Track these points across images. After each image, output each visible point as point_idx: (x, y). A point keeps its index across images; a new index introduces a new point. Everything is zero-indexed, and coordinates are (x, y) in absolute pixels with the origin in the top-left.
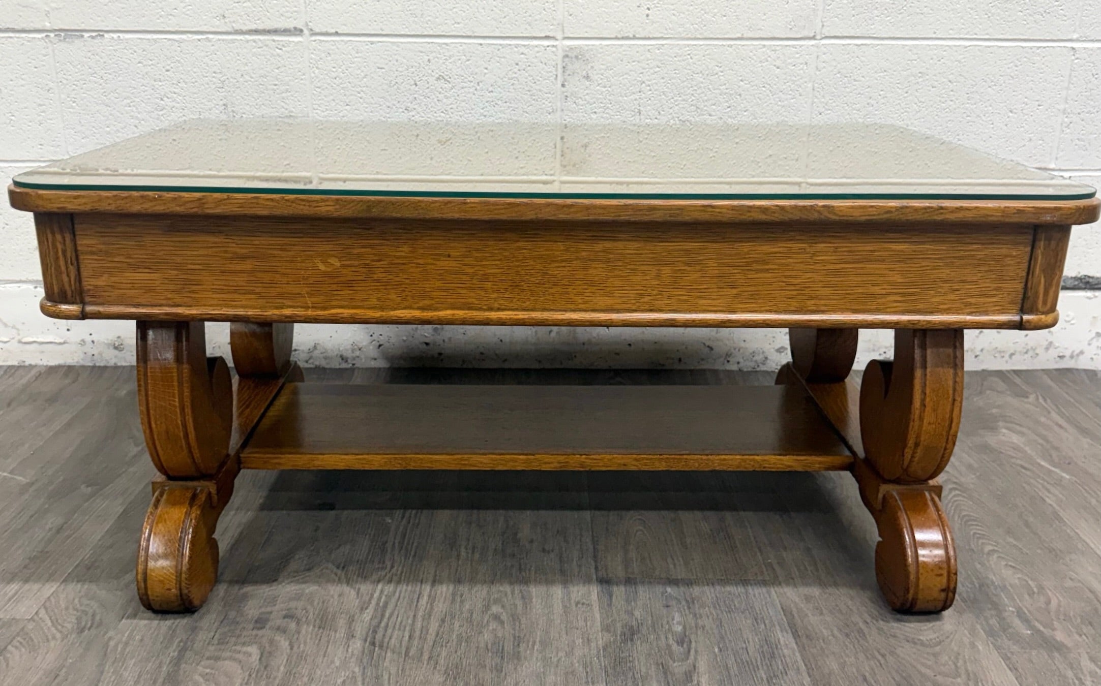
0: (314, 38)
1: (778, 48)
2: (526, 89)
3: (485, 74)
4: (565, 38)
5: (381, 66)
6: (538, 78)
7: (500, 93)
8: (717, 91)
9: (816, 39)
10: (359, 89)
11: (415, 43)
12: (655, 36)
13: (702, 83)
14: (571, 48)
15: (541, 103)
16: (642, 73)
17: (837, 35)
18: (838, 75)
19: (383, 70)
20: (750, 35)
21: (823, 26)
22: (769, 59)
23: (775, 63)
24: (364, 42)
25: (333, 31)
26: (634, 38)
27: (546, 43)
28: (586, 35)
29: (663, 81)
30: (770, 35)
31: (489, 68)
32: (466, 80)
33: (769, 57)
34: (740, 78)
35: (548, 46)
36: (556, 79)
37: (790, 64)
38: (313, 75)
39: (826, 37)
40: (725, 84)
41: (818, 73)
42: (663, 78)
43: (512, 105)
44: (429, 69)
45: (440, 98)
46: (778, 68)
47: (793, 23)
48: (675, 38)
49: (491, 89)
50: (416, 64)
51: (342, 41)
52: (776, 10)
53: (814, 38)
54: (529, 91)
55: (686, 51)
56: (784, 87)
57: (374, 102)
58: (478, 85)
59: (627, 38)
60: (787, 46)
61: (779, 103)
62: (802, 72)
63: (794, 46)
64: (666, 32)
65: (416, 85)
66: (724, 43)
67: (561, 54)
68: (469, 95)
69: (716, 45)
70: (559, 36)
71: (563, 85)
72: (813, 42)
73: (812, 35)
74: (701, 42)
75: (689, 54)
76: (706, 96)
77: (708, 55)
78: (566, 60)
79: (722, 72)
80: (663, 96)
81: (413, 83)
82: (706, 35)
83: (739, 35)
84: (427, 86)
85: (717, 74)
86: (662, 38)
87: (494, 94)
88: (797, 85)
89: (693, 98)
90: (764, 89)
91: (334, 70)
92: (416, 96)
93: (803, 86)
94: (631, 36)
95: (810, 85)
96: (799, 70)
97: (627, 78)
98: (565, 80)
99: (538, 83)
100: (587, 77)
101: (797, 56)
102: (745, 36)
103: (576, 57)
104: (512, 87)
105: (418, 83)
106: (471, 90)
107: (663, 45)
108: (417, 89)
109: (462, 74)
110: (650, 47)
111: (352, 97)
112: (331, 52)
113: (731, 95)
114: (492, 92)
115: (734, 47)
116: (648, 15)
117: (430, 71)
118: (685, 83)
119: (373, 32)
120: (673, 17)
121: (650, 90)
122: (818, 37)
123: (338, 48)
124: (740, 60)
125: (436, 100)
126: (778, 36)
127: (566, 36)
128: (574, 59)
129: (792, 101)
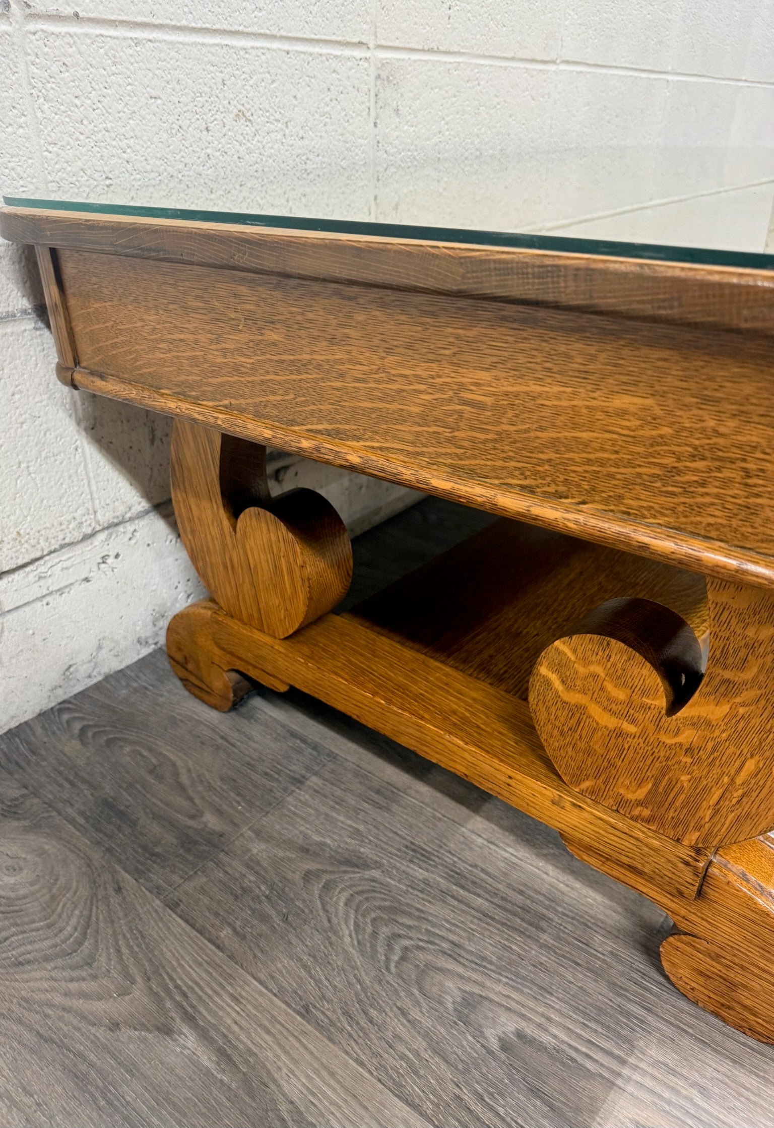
0: (32, 26)
2: (339, 131)
3: (295, 106)
5: (154, 95)
6: (351, 112)
7: (312, 140)
10: (123, 144)
11: (203, 45)
14: (384, 64)
15: (353, 154)
19: (159, 101)
21: (562, 46)
24: (125, 39)
25: (69, 11)
27: (358, 53)
28: (397, 44)
31: (299, 96)
32: (272, 118)
36: (369, 114)
38: (39, 115)
43: (326, 160)
44: (225, 98)
45: (241, 154)
47: (546, 42)
49: (301, 133)
50: (206, 89)
51: (87, 35)
54: (342, 135)
57: (149, 168)
58: (287, 127)
65: (207, 130)
67: (373, 72)
68: (276, 147)
70: (372, 43)
71: (375, 124)
78: (379, 82)
81: (204, 126)
84: (224, 130)
87: (306, 142)
91: (77, 102)
92: (209, 151)
99: (351, 121)
104: (324, 129)
105: (211, 126)
106: (279, 137)
107: (459, 63)
108: (209, 139)
109: (267, 107)
111: (115, 160)
112: (68, 61)
114: (302, 138)
117: (226, 102)
119: (139, 19)
123: (80, 53)
125: (235, 157)
127: (379, 43)
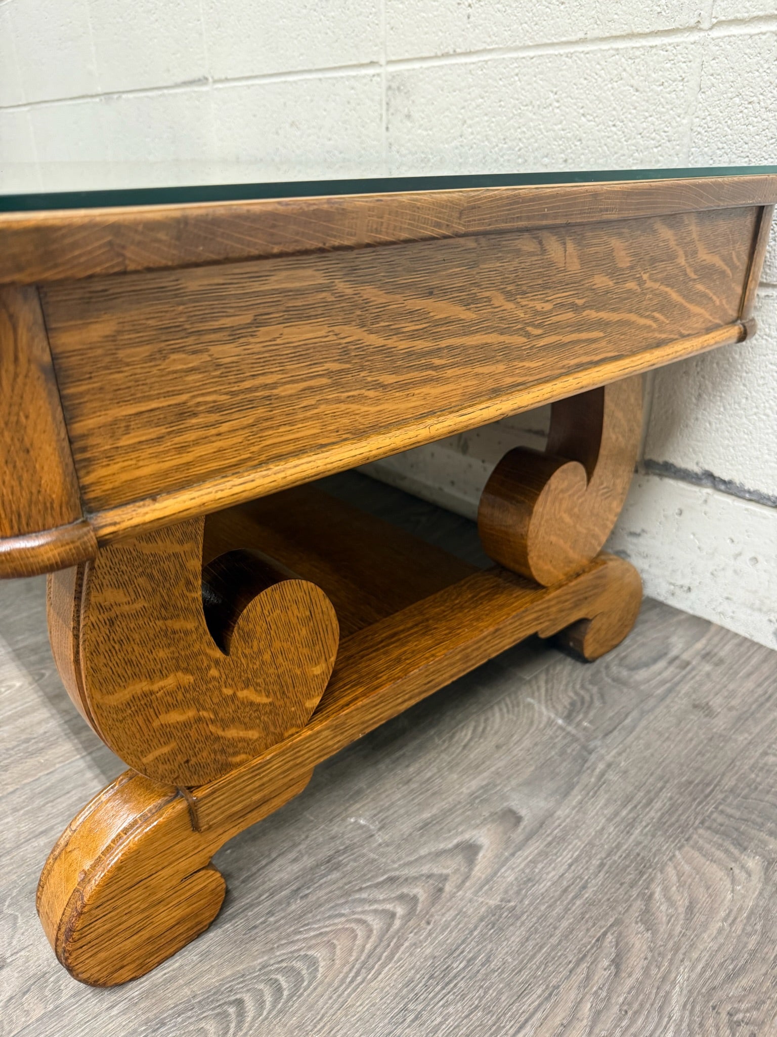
1: (638, 53)
4: (390, 62)
8: (551, 134)
9: (701, 30)
12: (477, 48)
13: (532, 120)
16: (463, 108)
17: (739, 16)
18: (737, 100)
20: (597, 33)
22: (624, 74)
23: (632, 82)
26: (455, 54)
29: (486, 118)
30: (627, 29)
33: (625, 70)
34: (581, 111)
35: (374, 76)
37: (655, 81)
39: (720, 23)
40: (561, 122)
41: (700, 97)
42: (486, 115)
46: (637, 90)
48: (500, 49)
53: (696, 28)
55: (513, 69)
56: (644, 125)
59: (446, 55)
60: (652, 47)
61: (636, 154)
62: (674, 95)
63: (664, 48)
64: (489, 40)
66: (563, 50)
69: (551, 55)
72: (695, 36)
73: (692, 22)
74: (531, 53)
75: (517, 75)
76: (536, 142)
77: (541, 73)
79: (558, 101)
80: (486, 143)
82: (538, 40)
83: (581, 35)
85: (551, 105)
86: (485, 51)
88: (664, 121)
89: (521, 145)
90: (614, 129)
93: (674, 124)
94: (451, 52)
96: (669, 93)
97: (447, 116)
98: (389, 122)
100: (408, 116)
101: (669, 65)
103: (399, 88)
110: (472, 66)
113: (568, 139)
115: (574, 58)
116: (469, 16)
118: (512, 122)
120: (499, 14)
121: (472, 133)
122: (705, 25)
124: (582, 80)
126: (639, 30)
128: (397, 92)
129: (655, 150)
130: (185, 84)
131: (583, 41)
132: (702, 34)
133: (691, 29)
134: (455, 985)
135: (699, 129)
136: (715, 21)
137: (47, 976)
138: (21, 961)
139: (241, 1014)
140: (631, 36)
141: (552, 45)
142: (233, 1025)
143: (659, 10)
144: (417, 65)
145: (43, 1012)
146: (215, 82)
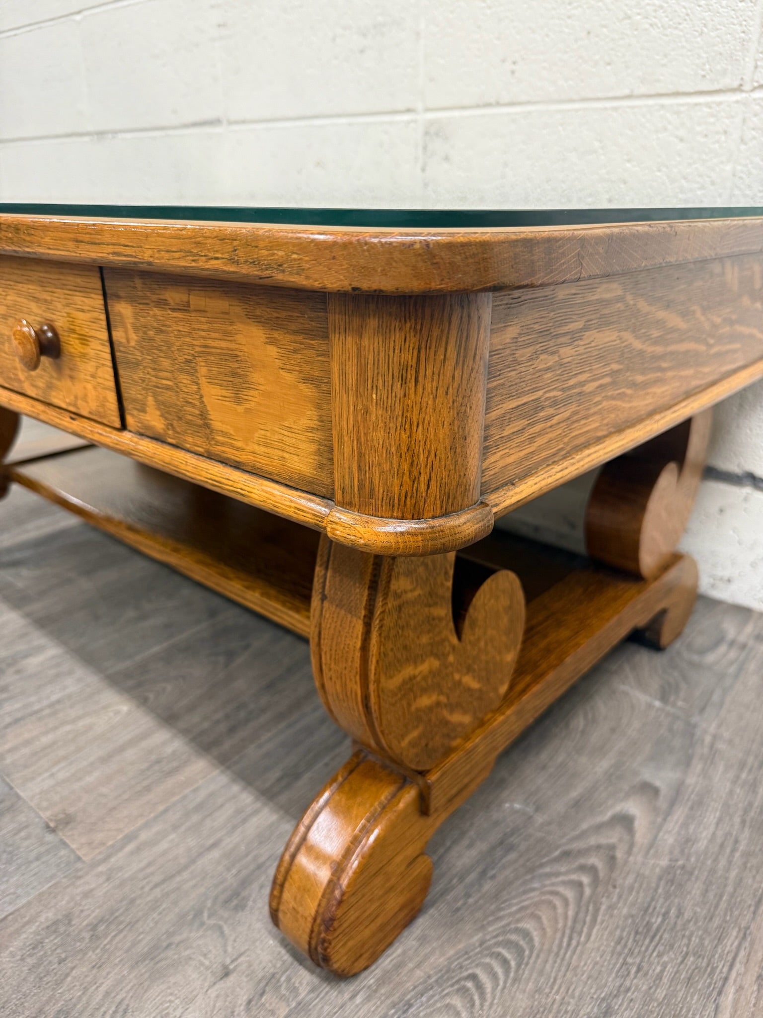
0: (229, 128)
1: (682, 109)
4: (428, 110)
8: (595, 177)
9: (742, 91)
12: (520, 100)
13: (576, 164)
14: (432, 123)
16: (505, 152)
20: (643, 90)
21: (756, 67)
22: (669, 126)
23: (677, 133)
24: (263, 128)
26: (498, 104)
27: (406, 117)
28: (445, 105)
29: (529, 162)
30: (671, 88)
33: (670, 123)
34: (627, 157)
35: (410, 122)
36: (417, 162)
37: (700, 133)
40: (606, 167)
41: (743, 147)
42: (529, 159)
46: (682, 140)
47: (707, 67)
48: (545, 102)
51: (248, 128)
52: (683, 47)
53: (739, 89)
55: (558, 120)
56: (688, 170)
59: (488, 105)
60: (696, 105)
61: (680, 196)
62: (717, 146)
63: (708, 105)
64: (534, 93)
66: (609, 104)
67: (421, 130)
69: (597, 108)
70: (420, 106)
71: (423, 170)
72: (738, 96)
73: (735, 84)
74: (577, 106)
75: (561, 124)
76: (580, 183)
77: (585, 123)
78: (427, 137)
79: (603, 148)
80: (529, 184)
82: (584, 94)
83: (627, 92)
85: (595, 151)
86: (528, 103)
88: (708, 167)
89: (565, 186)
93: (717, 170)
94: (494, 103)
95: (728, 168)
96: (714, 143)
98: (425, 164)
100: (447, 159)
101: (712, 120)
102: (637, 92)
103: (437, 134)
107: (530, 113)
110: (515, 116)
115: (620, 111)
116: (513, 72)
122: (747, 87)
124: (627, 130)
126: (685, 90)
127: (426, 106)
128: (435, 137)
130: (195, 125)
131: (629, 97)
132: (744, 95)
133: (734, 90)
134: (661, 938)
135: (742, 175)
136: (756, 84)
137: (277, 976)
138: (244, 966)
139: (480, 987)
140: (677, 94)
141: (598, 99)
142: (476, 997)
143: (703, 73)
144: (456, 114)
145: (287, 1010)
146: (230, 123)
